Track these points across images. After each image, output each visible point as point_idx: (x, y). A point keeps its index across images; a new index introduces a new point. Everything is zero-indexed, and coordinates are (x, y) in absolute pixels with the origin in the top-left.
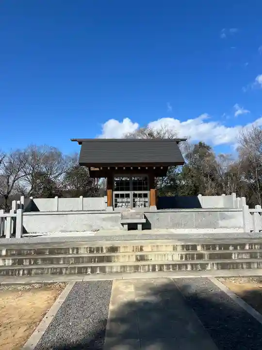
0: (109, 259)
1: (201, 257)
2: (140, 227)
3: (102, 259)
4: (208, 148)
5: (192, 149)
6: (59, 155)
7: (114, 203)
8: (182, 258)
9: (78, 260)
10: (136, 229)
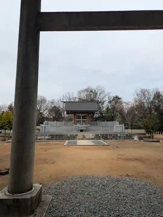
0: (76, 137)
1: (99, 137)
2: (84, 131)
3: (74, 137)
4: (120, 99)
5: (112, 99)
6: (45, 100)
7: (76, 123)
8: (94, 137)
9: (68, 137)
10: (83, 131)
